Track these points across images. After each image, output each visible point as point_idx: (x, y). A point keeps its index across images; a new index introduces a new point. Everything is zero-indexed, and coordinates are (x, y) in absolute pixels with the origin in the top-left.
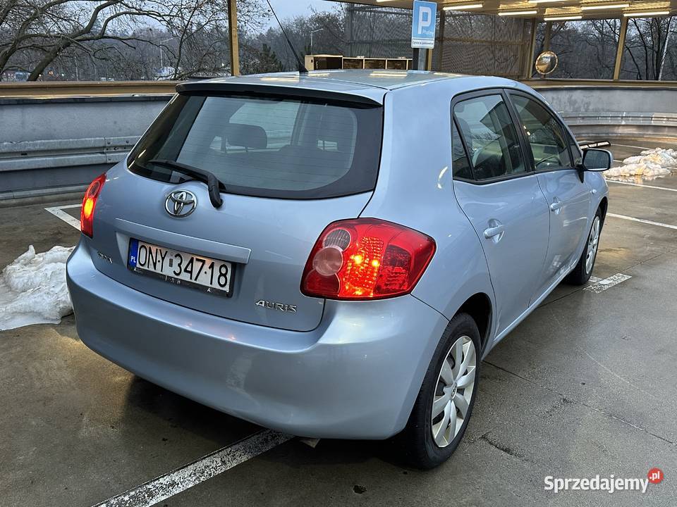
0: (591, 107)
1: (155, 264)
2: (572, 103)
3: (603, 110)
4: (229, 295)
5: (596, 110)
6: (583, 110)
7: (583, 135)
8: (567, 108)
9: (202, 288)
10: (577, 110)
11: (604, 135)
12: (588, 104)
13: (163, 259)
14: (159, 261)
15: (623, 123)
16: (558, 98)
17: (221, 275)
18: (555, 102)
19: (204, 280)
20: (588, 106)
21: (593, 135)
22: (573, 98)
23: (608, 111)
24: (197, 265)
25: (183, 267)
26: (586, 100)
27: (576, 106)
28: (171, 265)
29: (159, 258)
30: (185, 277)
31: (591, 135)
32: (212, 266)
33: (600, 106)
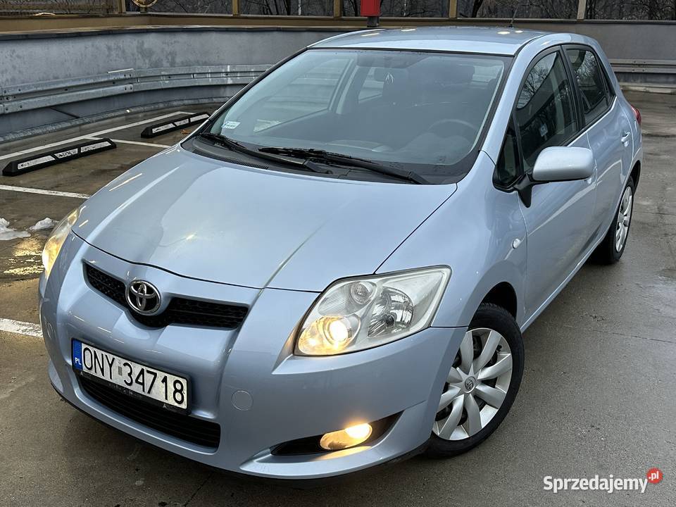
0: (178, 60)
2: (146, 54)
3: (198, 63)
5: (187, 64)
6: (165, 64)
7: (175, 103)
8: (139, 63)
10: (157, 65)
11: (206, 101)
12: (173, 54)
15: (230, 81)
16: (118, 47)
18: (113, 53)
20: (173, 59)
21: (190, 102)
22: (146, 46)
23: (205, 64)
26: (168, 49)
27: (154, 58)
31: (186, 102)
33: (192, 58)
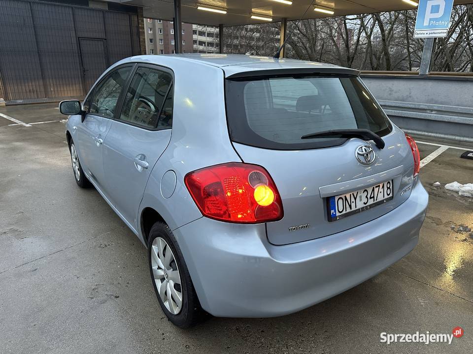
1: (350, 206)
4: (392, 198)
9: (381, 202)
13: (355, 199)
14: (353, 202)
17: (388, 188)
19: (380, 198)
24: (376, 190)
25: (369, 197)
28: (361, 200)
29: (353, 200)
30: (371, 202)
32: (383, 187)
